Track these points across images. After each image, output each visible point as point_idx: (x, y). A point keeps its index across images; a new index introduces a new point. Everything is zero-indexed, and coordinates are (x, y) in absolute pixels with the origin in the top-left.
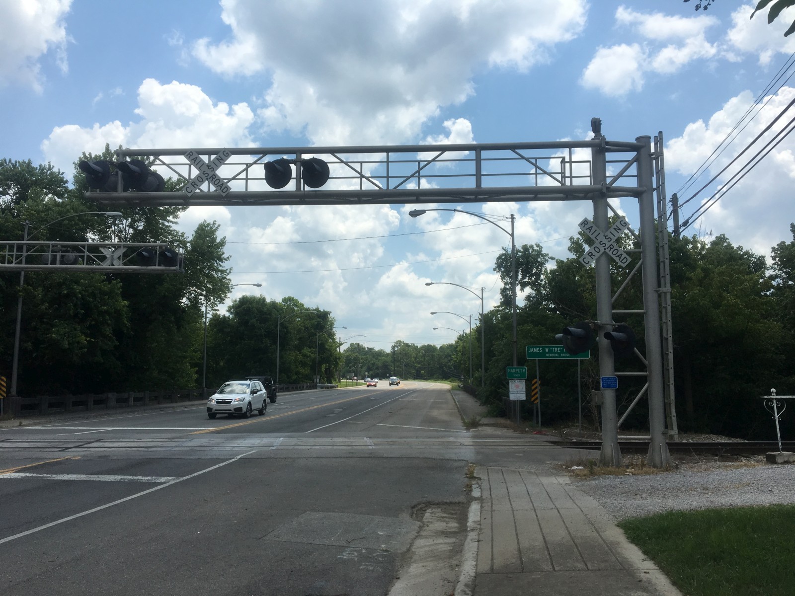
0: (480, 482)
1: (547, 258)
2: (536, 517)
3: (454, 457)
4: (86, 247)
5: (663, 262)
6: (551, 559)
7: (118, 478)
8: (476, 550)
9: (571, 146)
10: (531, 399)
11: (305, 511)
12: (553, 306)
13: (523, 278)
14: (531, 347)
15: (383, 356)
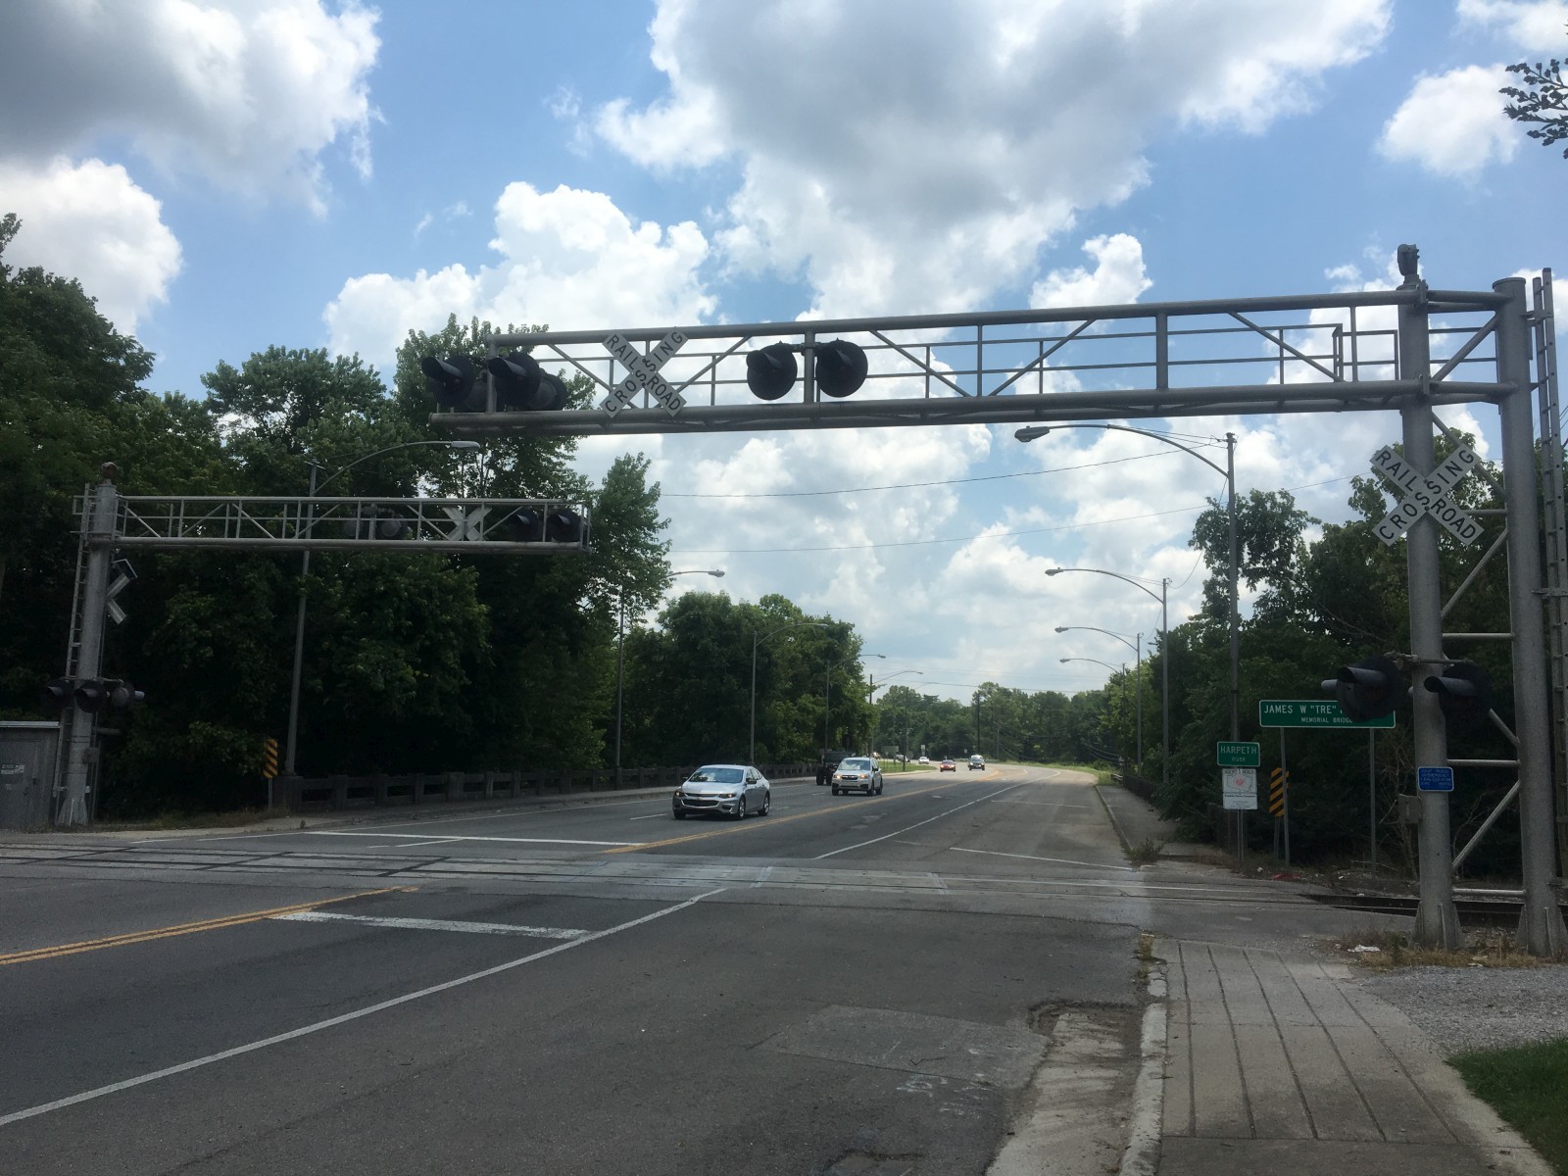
0: (1164, 969)
1: (1303, 520)
2: (1279, 1039)
3: (1109, 917)
4: (421, 507)
5: (1554, 535)
6: (1310, 1117)
7: (488, 927)
8: (1160, 1093)
9: (1353, 301)
10: (1268, 810)
11: (828, 1005)
12: (1316, 619)
13: (1254, 559)
14: (1270, 704)
15: (957, 713)
